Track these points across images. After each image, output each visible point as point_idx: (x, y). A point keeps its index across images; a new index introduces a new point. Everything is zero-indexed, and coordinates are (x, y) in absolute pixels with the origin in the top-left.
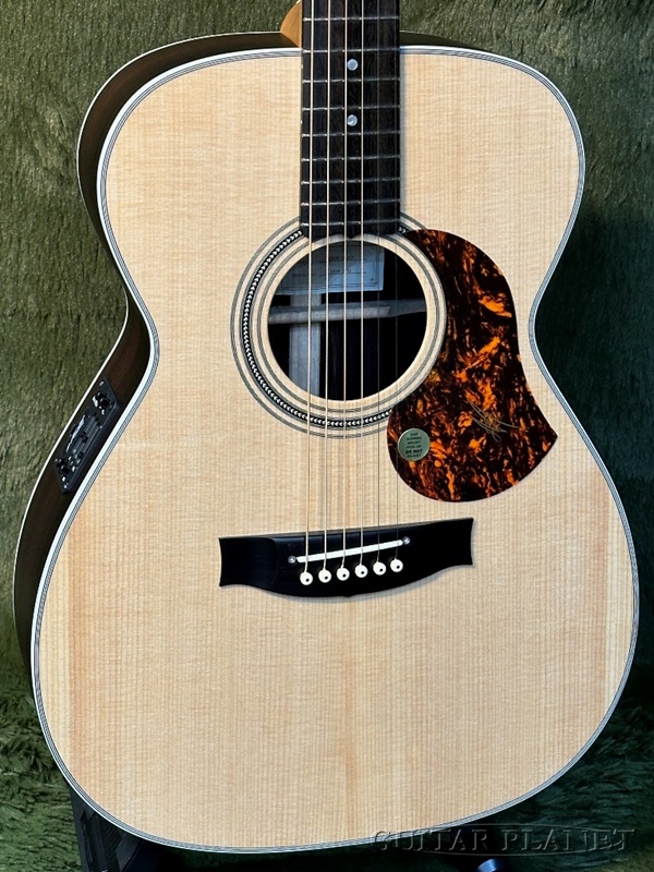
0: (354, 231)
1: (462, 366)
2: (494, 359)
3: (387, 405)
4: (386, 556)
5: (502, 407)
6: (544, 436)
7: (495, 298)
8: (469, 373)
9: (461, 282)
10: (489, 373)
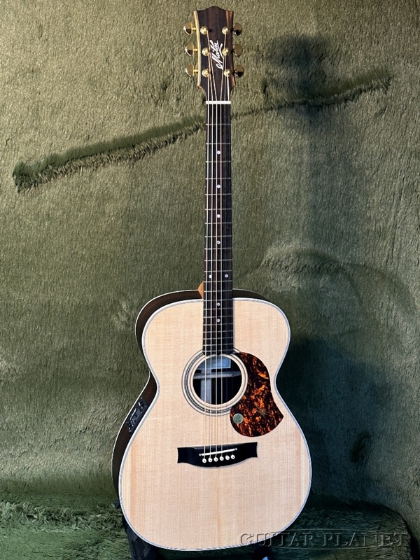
0: (219, 353)
1: (253, 394)
2: (263, 392)
3: (230, 406)
4: (229, 454)
5: (266, 407)
6: (279, 416)
7: (263, 373)
8: (255, 396)
9: (253, 368)
10: (262, 396)
